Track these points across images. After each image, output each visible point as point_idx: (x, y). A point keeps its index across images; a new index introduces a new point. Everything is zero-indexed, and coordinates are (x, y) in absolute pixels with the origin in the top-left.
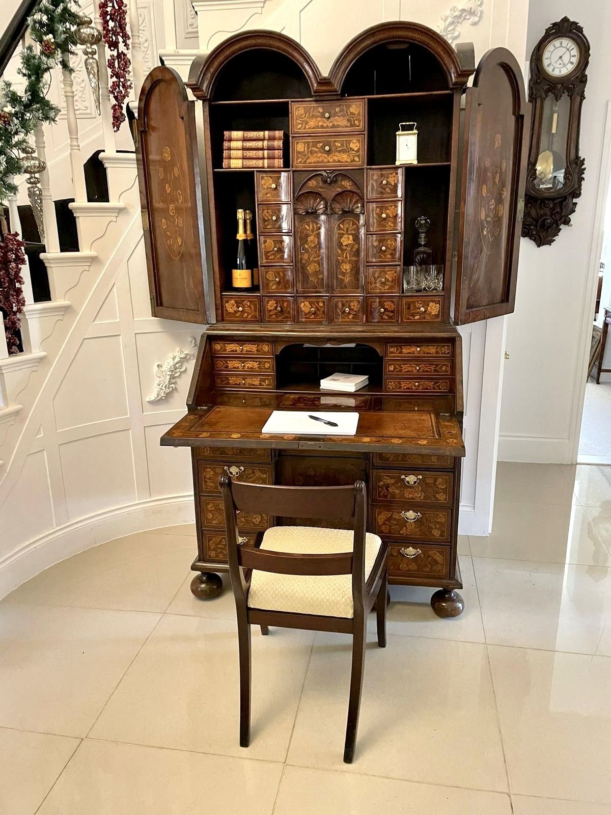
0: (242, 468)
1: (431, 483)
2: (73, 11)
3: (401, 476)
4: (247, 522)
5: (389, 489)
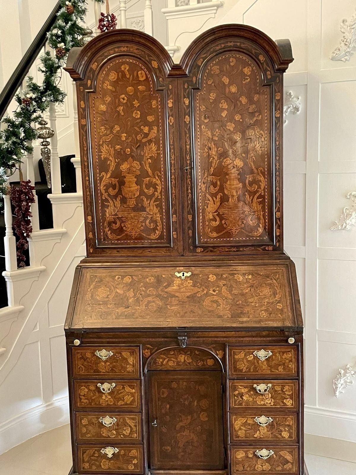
0: (114, 385)
1: (279, 391)
2: (80, 26)
3: (253, 385)
4: (118, 434)
5: (243, 397)
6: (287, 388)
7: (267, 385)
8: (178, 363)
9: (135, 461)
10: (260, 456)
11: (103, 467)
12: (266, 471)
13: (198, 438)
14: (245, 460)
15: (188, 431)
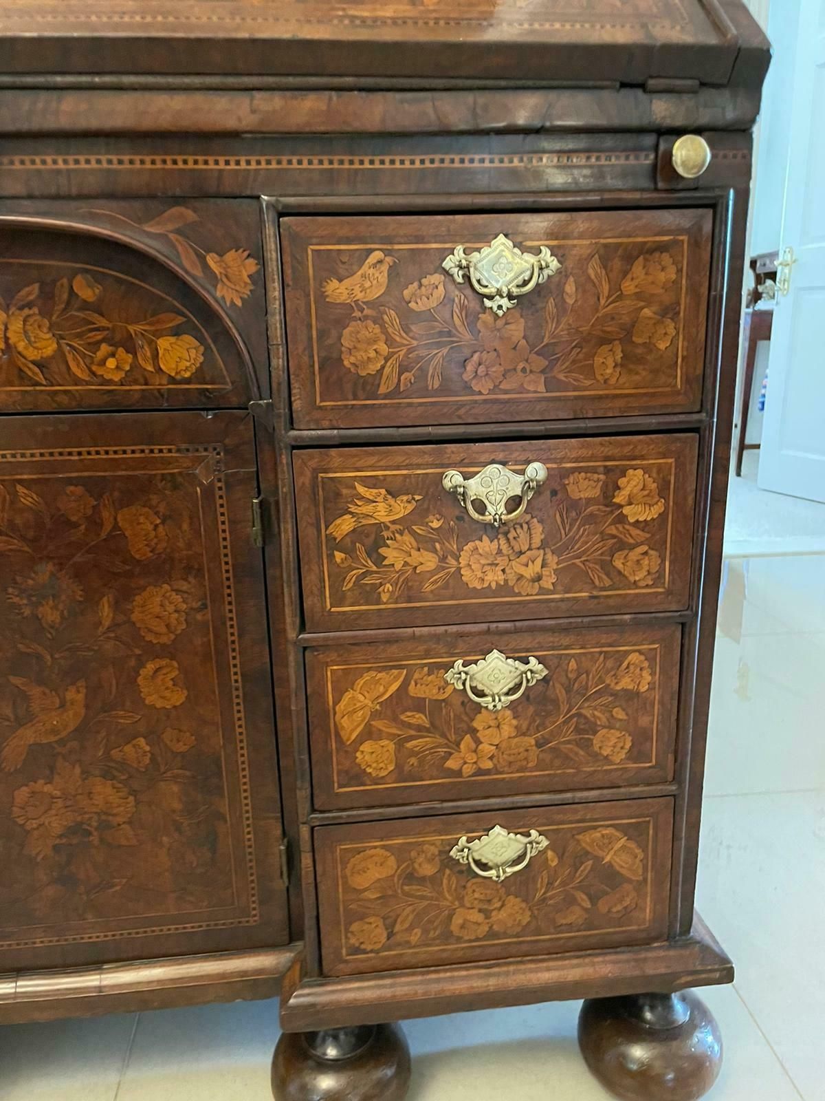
1: (590, 501)
3: (441, 477)
5: (382, 551)
6: (633, 482)
7: (522, 472)
10: (478, 863)
12: (505, 935)
13: (137, 802)
14: (395, 896)
15: (78, 771)
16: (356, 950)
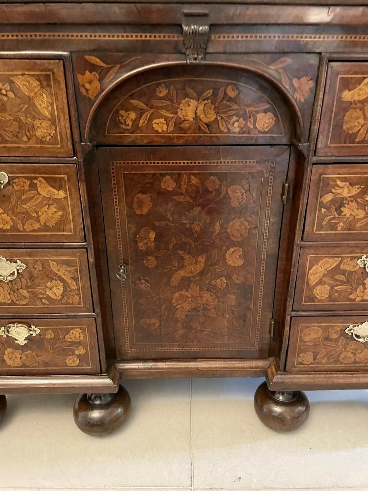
0: (4, 176)
4: (35, 297)
5: (342, 209)
8: (178, 124)
9: (81, 351)
10: (356, 336)
11: (9, 362)
12: (360, 363)
13: (219, 301)
14: (320, 345)
15: (198, 288)
16: (301, 364)
